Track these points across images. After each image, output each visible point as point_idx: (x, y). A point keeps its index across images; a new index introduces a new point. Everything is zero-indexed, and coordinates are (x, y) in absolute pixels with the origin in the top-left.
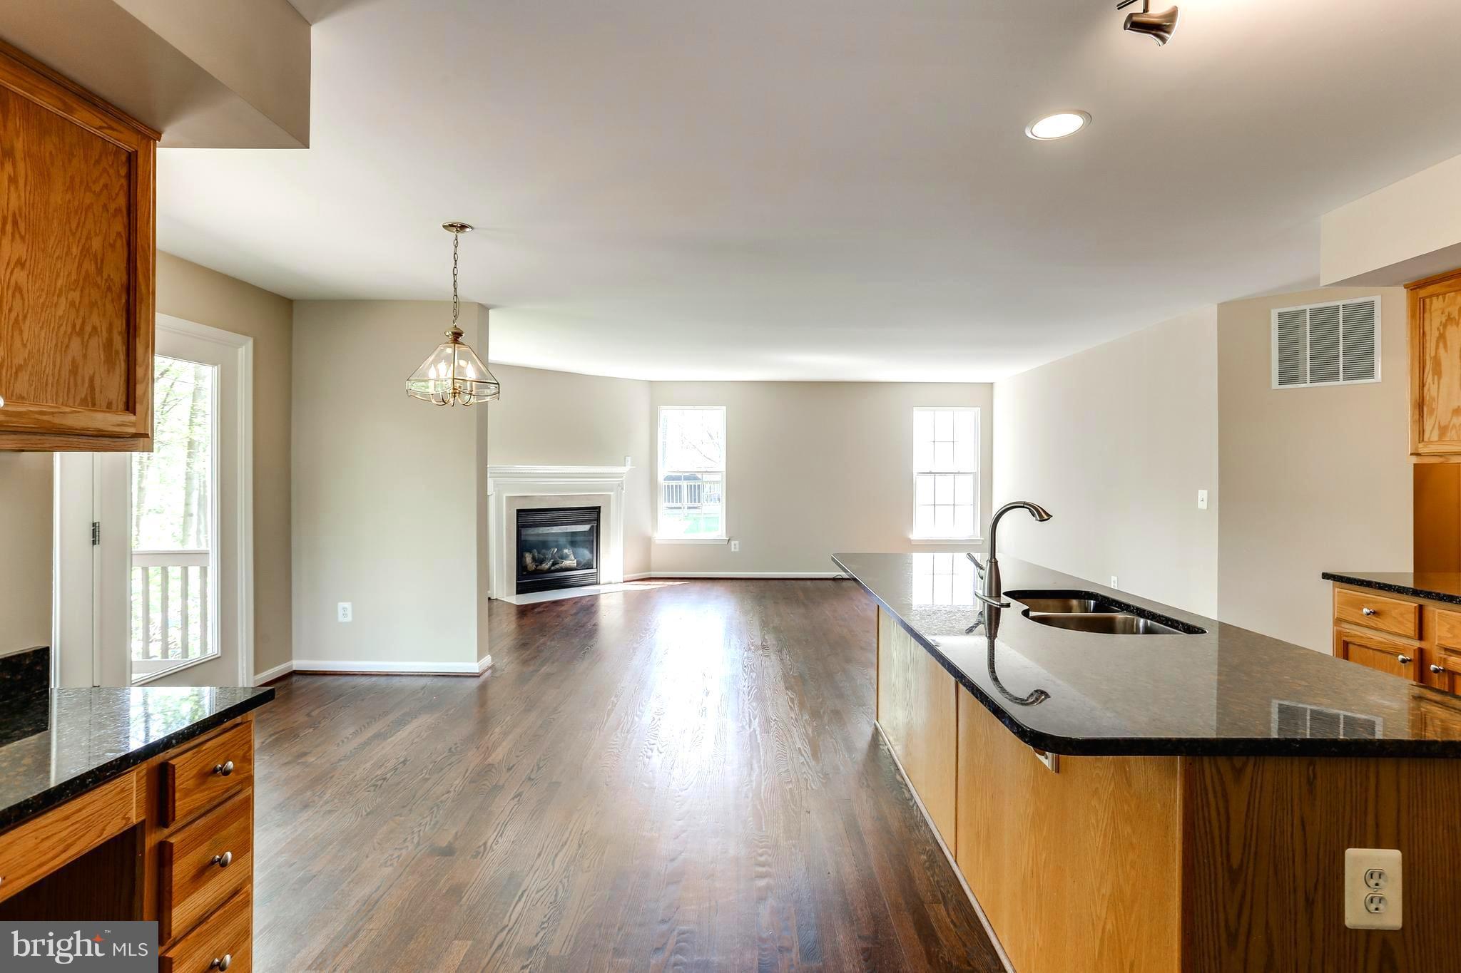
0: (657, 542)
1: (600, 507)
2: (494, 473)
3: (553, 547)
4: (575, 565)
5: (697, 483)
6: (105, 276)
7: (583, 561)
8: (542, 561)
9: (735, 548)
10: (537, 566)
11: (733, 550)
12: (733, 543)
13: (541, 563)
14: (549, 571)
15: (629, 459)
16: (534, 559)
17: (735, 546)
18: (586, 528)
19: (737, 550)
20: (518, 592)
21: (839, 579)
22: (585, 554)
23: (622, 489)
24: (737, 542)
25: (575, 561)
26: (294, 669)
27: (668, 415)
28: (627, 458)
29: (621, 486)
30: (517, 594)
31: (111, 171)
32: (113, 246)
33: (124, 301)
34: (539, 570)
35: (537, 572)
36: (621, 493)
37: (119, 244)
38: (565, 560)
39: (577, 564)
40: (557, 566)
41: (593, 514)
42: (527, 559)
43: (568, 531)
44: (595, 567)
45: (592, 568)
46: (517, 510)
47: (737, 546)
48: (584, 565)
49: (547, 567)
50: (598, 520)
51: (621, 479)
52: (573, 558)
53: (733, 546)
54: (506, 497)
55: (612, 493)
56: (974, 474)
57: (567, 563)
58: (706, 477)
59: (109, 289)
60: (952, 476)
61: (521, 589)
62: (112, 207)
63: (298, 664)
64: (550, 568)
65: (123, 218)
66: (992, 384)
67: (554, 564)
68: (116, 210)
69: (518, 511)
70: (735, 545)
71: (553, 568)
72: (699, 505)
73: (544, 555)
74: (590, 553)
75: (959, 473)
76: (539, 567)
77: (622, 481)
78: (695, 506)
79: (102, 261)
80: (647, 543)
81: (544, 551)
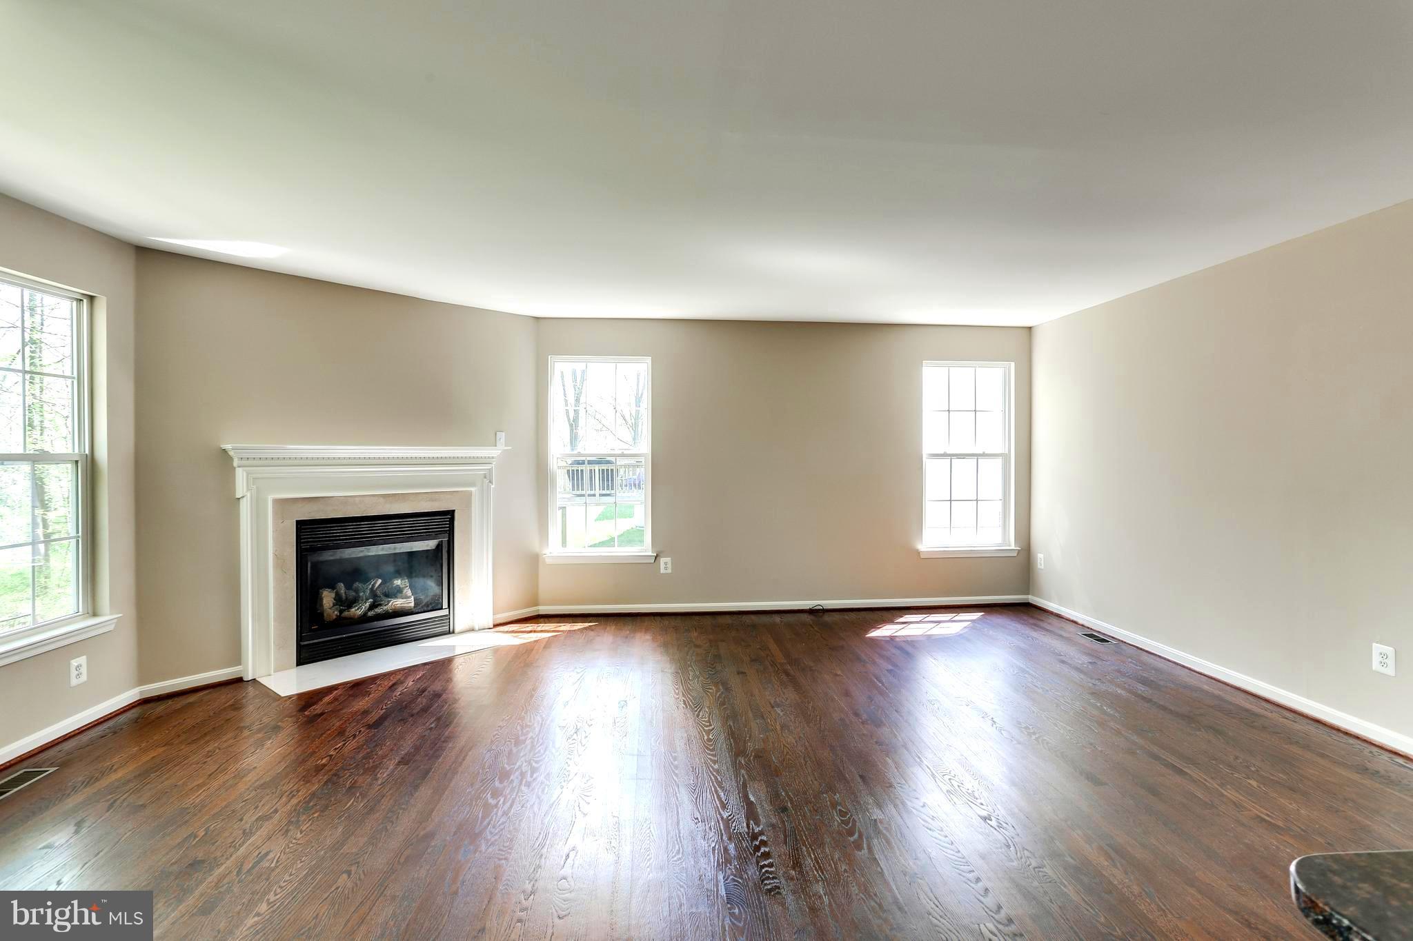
0: (548, 561)
1: (453, 511)
3: (373, 579)
4: (412, 605)
5: (610, 467)
7: (425, 599)
8: (351, 603)
9: (665, 569)
10: (341, 612)
11: (662, 571)
12: (662, 560)
13: (350, 607)
14: (364, 619)
15: (502, 436)
16: (338, 600)
17: (665, 565)
18: (430, 544)
19: (669, 571)
20: (302, 660)
21: (820, 611)
22: (431, 586)
23: (491, 481)
24: (668, 560)
25: (412, 598)
27: (562, 368)
28: (498, 435)
29: (488, 477)
30: (297, 665)
34: (346, 618)
35: (343, 623)
36: (489, 488)
38: (394, 598)
39: (415, 604)
40: (379, 610)
41: (441, 523)
42: (325, 601)
43: (398, 551)
44: (445, 605)
45: (442, 609)
46: (295, 522)
47: (669, 565)
48: (427, 605)
49: (359, 612)
50: (450, 532)
51: (489, 466)
52: (409, 593)
53: (662, 566)
54: (274, 502)
55: (473, 489)
56: (1005, 457)
57: (398, 603)
58: (621, 461)
60: (973, 461)
61: (307, 655)
64: (365, 614)
66: (1030, 328)
67: (372, 607)
69: (299, 523)
70: (666, 563)
71: (370, 614)
72: (613, 492)
73: (357, 591)
74: (439, 584)
75: (984, 455)
76: (346, 614)
77: (490, 470)
78: (608, 492)
80: (534, 561)
81: (357, 585)
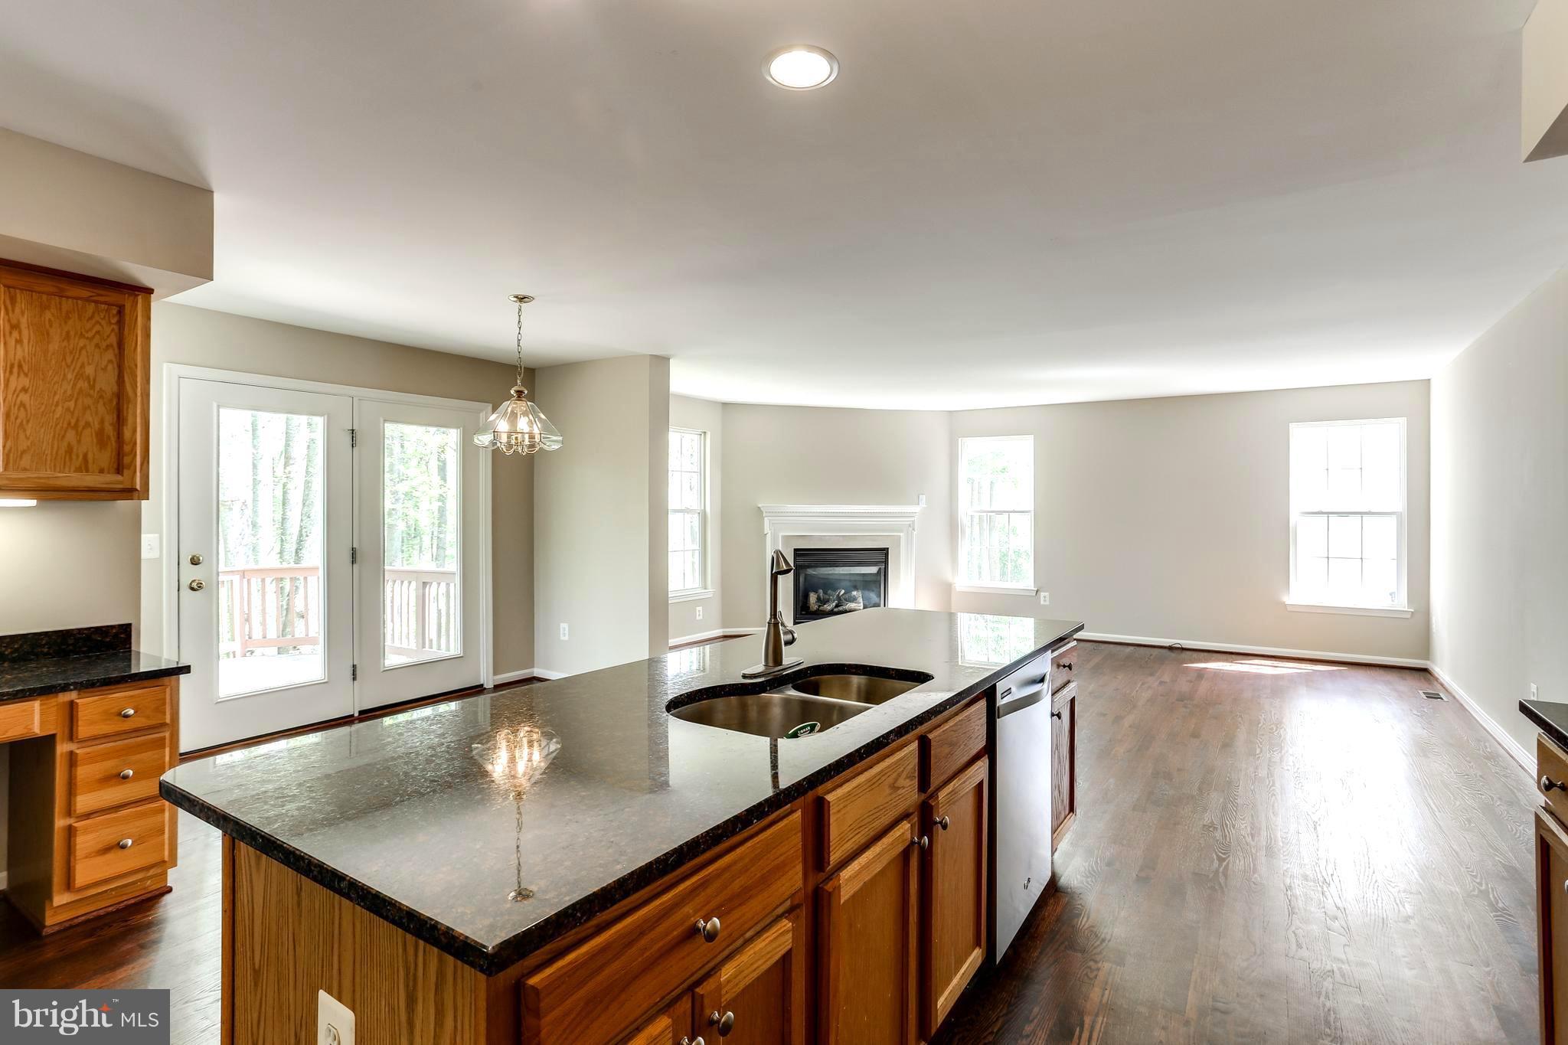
0: (958, 589)
1: (888, 549)
2: (770, 512)
3: (840, 589)
4: (862, 608)
6: (97, 388)
7: (870, 604)
8: (825, 602)
9: (1045, 601)
10: (819, 606)
11: (1042, 602)
12: (1042, 594)
13: (824, 604)
14: (832, 613)
15: (923, 498)
16: (819, 599)
18: (873, 570)
19: (1047, 603)
21: (1178, 648)
22: (872, 597)
23: (913, 529)
24: (1047, 594)
25: (861, 604)
26: (535, 675)
27: (972, 448)
28: (921, 496)
29: (912, 526)
31: (103, 323)
32: (104, 369)
33: (115, 403)
34: (821, 611)
35: (819, 613)
36: (912, 535)
37: (110, 367)
38: (850, 602)
40: (841, 608)
41: (881, 556)
42: (811, 599)
43: (853, 573)
46: (795, 549)
47: (1047, 599)
49: (829, 608)
50: (886, 562)
51: (912, 519)
52: (860, 601)
53: (1042, 599)
54: (783, 537)
55: (901, 534)
56: (1398, 516)
57: (853, 606)
59: (101, 397)
60: (1358, 517)
62: (104, 345)
63: (537, 672)
64: (832, 610)
65: (114, 350)
66: (1429, 380)
67: (837, 606)
68: (107, 346)
69: (797, 550)
70: (1045, 597)
71: (836, 610)
73: (829, 595)
74: (877, 597)
75: (1371, 513)
76: (821, 608)
77: (913, 521)
79: (94, 380)
80: (947, 588)
81: (830, 592)
